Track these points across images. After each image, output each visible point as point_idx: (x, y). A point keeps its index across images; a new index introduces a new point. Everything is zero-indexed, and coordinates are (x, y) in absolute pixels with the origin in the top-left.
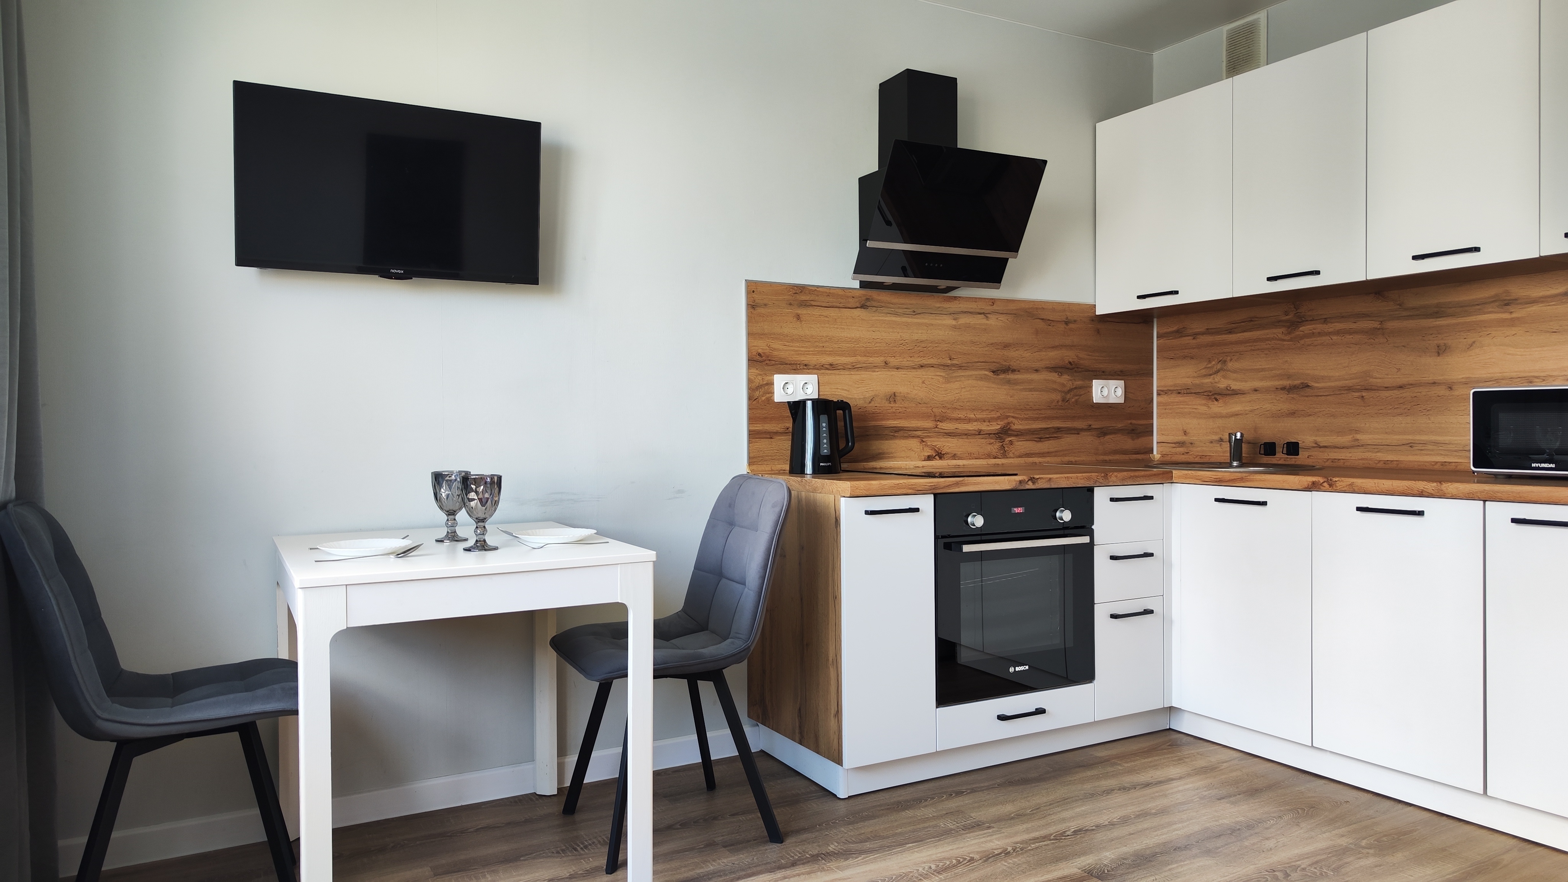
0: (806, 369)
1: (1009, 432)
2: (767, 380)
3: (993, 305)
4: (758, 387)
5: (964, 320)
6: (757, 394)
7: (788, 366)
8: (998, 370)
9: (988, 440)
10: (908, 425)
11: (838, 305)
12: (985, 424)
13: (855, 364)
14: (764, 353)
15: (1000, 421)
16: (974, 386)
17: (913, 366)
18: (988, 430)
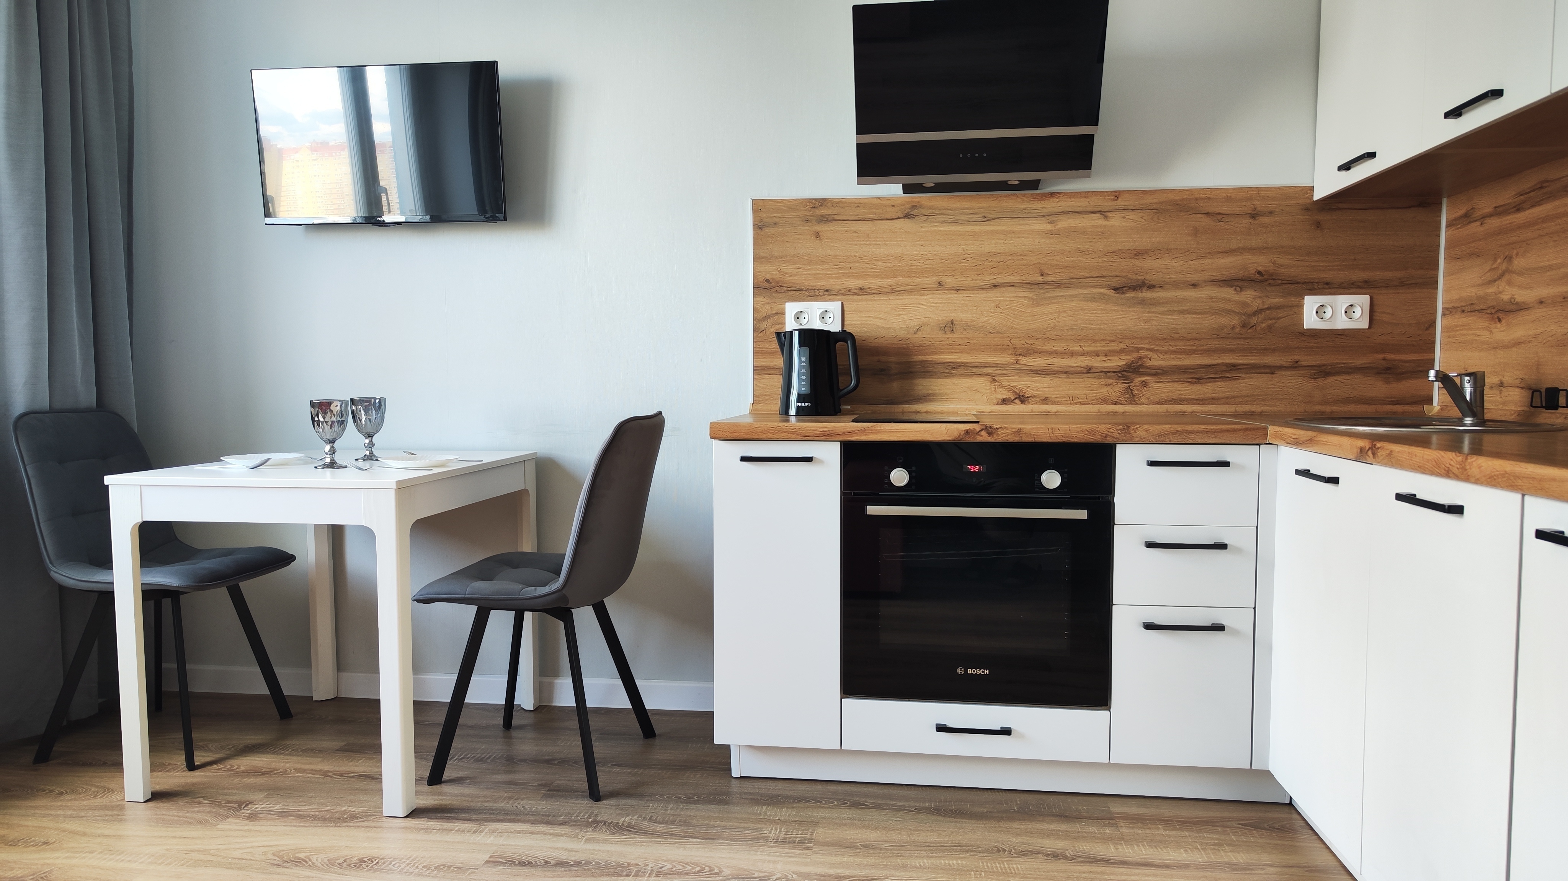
0: (827, 295)
1: (1141, 370)
2: (776, 309)
3: (1117, 200)
4: (766, 315)
5: (1065, 223)
6: (764, 325)
7: (803, 292)
8: (1125, 287)
9: (1103, 380)
10: (973, 361)
11: (871, 216)
12: (1099, 359)
13: (895, 287)
14: (773, 279)
15: (1125, 355)
16: (1082, 309)
17: (981, 286)
18: (1104, 367)
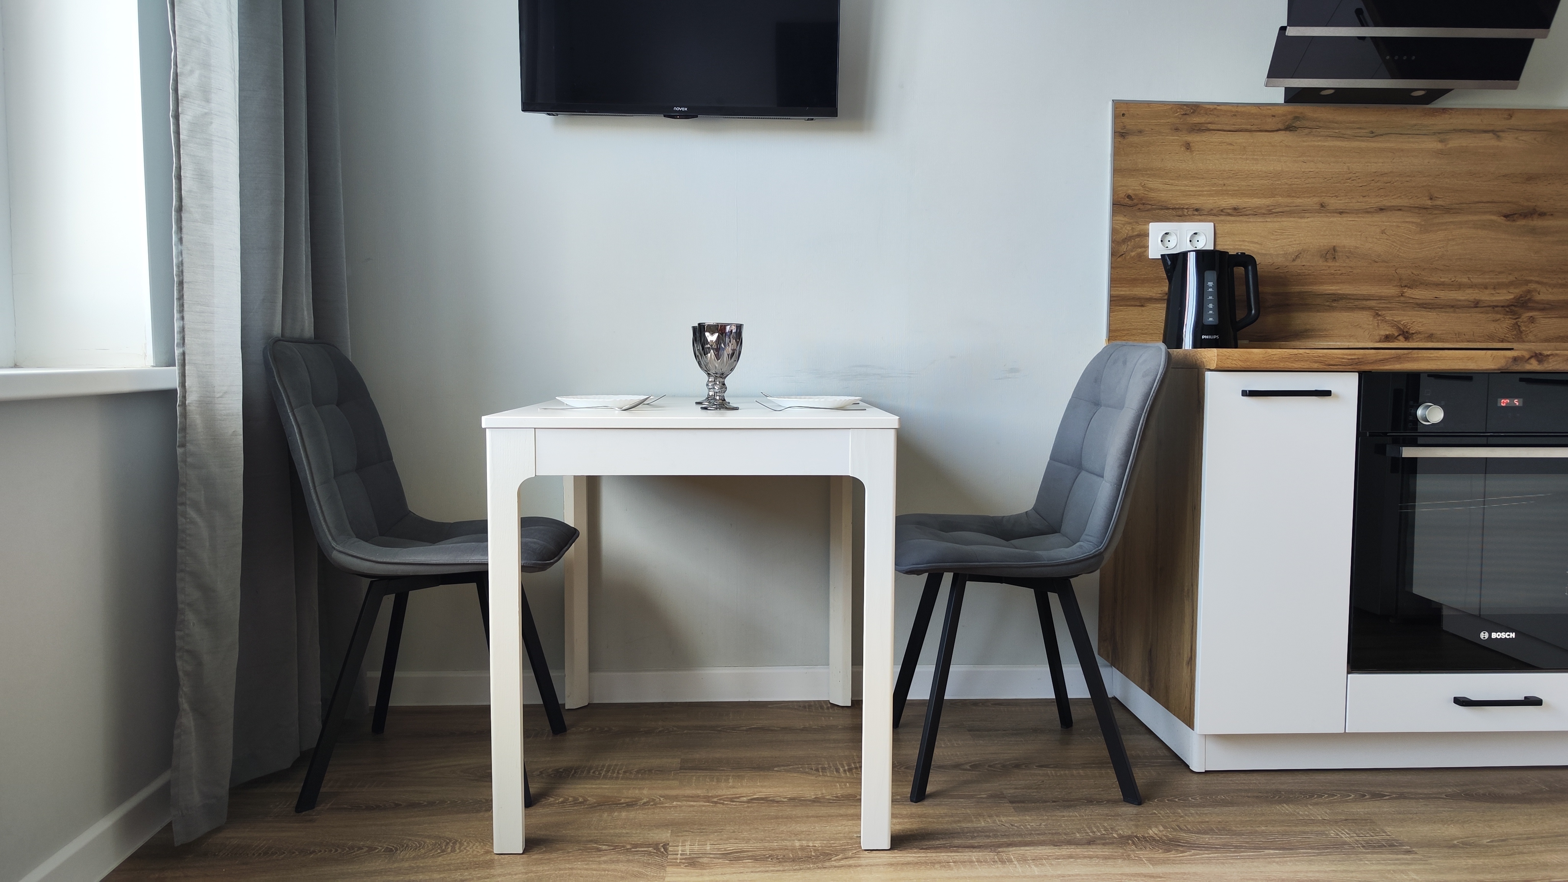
0: (1197, 215)
1: (1529, 305)
2: (1138, 229)
3: (1510, 119)
4: (1126, 239)
5: (1456, 142)
6: (1124, 248)
7: (1170, 211)
8: (1515, 214)
9: (1490, 315)
10: (1355, 292)
11: (1249, 127)
12: (1487, 292)
13: (1273, 207)
14: (1136, 195)
15: (1515, 288)
16: (1471, 237)
17: (1366, 209)
18: (1492, 301)
